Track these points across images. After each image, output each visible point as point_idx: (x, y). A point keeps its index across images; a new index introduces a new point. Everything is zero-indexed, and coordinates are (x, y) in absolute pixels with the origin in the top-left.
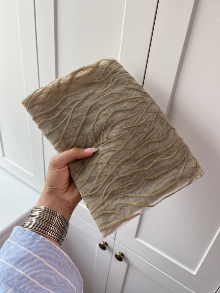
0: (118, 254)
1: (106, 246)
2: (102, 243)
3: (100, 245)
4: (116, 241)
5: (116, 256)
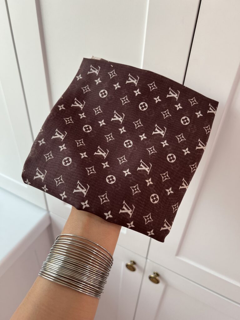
0: (152, 276)
1: (134, 266)
2: (129, 264)
3: (127, 266)
4: (148, 260)
5: (150, 278)
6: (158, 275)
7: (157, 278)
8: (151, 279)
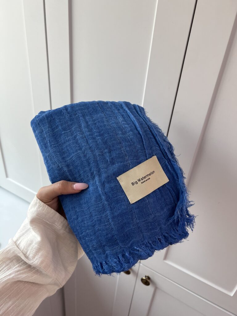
0: (144, 278)
4: (141, 264)
6: (149, 278)
7: (148, 280)
8: (143, 281)
